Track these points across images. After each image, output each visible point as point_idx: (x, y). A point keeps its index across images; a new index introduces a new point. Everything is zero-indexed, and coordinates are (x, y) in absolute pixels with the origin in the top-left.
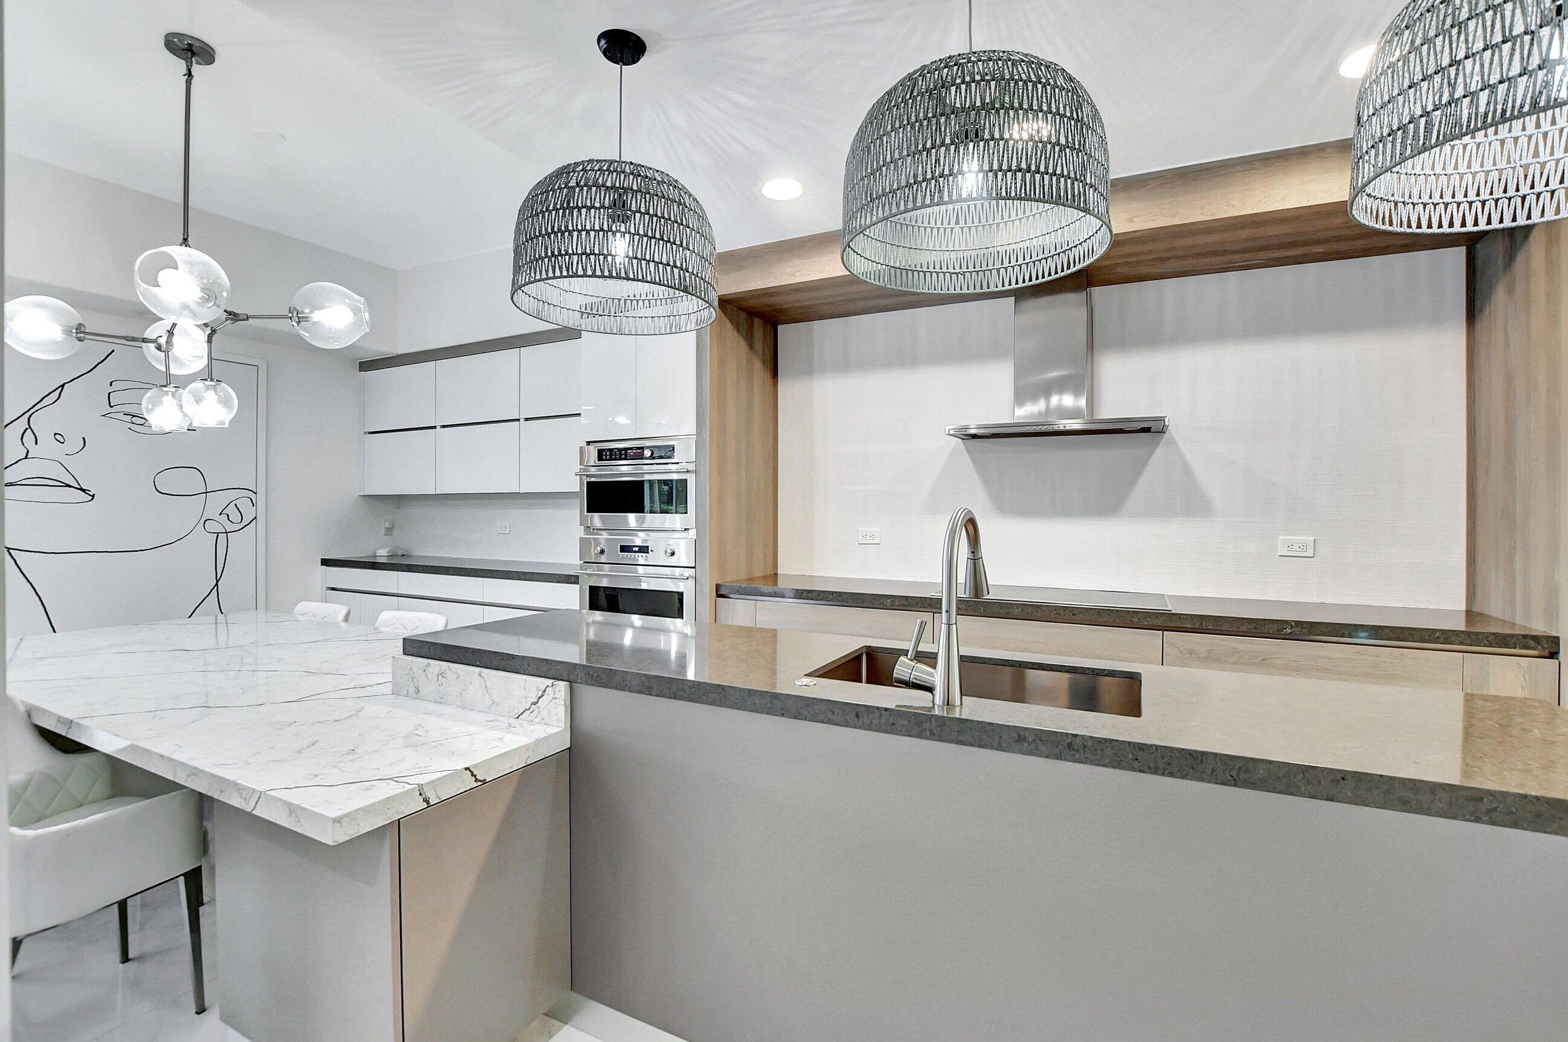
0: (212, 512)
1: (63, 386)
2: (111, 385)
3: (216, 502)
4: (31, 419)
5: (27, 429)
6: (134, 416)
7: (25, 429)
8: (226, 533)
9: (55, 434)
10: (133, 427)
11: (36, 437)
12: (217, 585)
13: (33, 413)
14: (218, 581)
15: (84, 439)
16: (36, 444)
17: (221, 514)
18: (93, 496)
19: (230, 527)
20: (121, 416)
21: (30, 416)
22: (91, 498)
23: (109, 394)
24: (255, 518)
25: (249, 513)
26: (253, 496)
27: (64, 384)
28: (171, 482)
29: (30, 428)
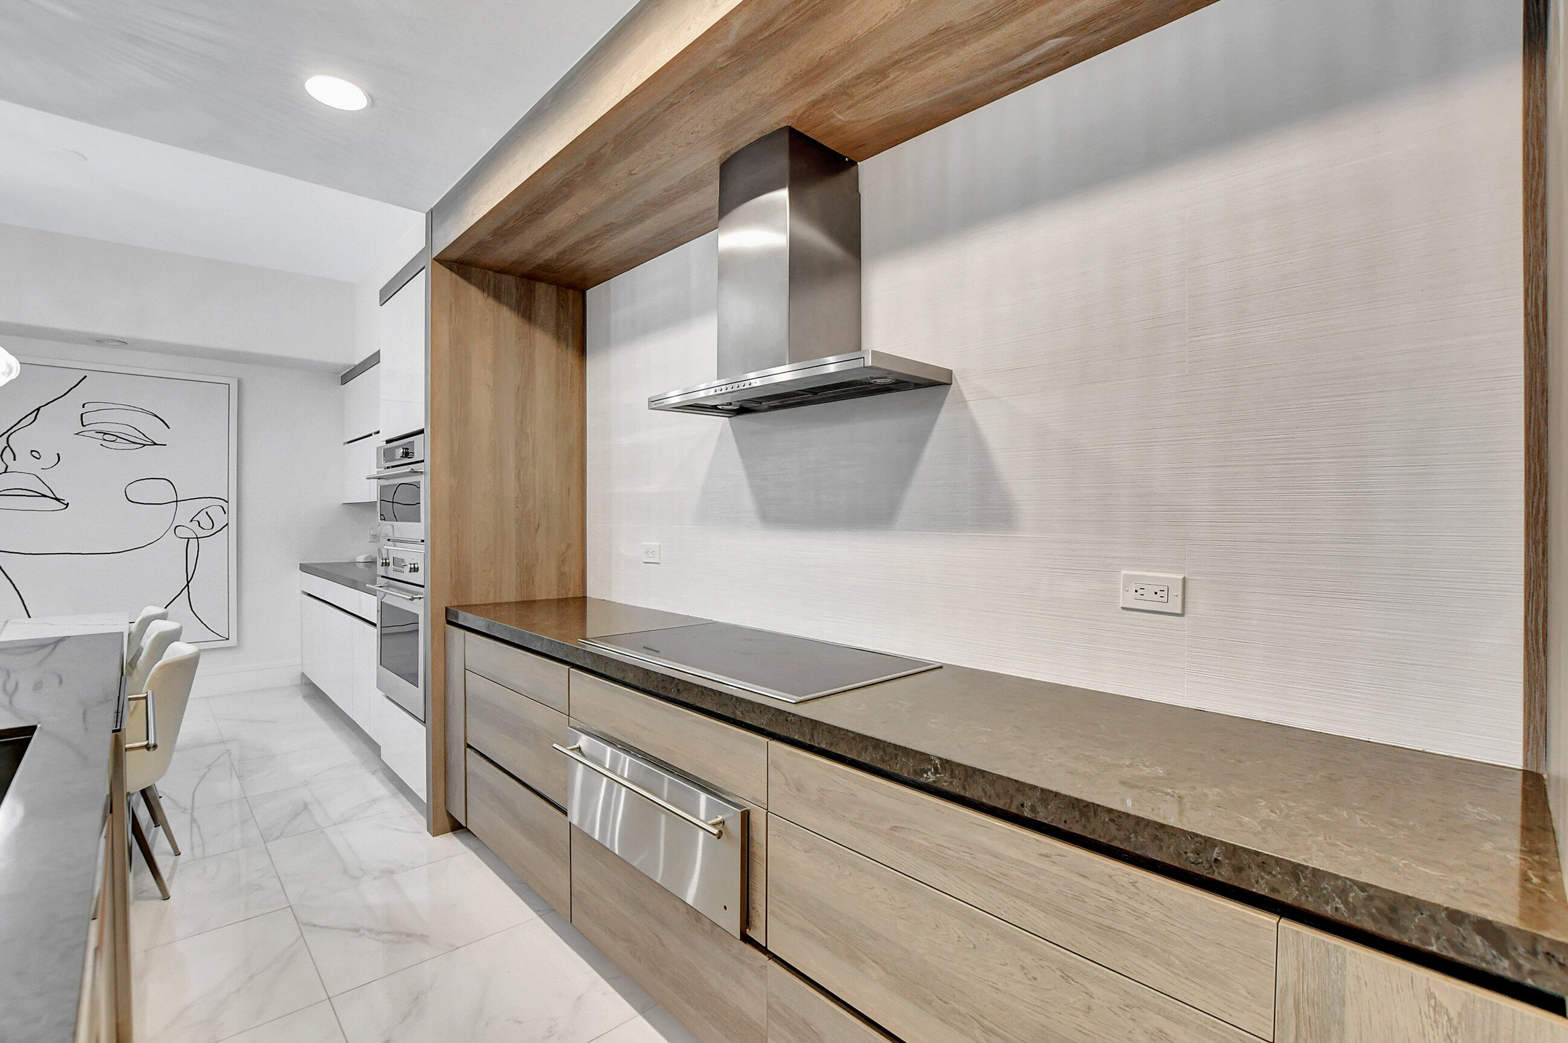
0: (183, 518)
1: (38, 409)
2: (83, 407)
3: (186, 511)
4: (10, 439)
5: (6, 447)
6: (105, 434)
7: (4, 447)
8: (197, 538)
9: (32, 451)
10: (104, 443)
11: (14, 454)
12: (187, 585)
13: (11, 434)
14: (188, 582)
15: (58, 454)
16: (15, 459)
17: (191, 521)
18: (67, 505)
19: (200, 533)
20: (93, 434)
21: (9, 436)
22: (65, 506)
23: (82, 415)
24: (227, 524)
25: (220, 520)
26: (224, 505)
27: (40, 408)
28: (140, 492)
29: (9, 446)
